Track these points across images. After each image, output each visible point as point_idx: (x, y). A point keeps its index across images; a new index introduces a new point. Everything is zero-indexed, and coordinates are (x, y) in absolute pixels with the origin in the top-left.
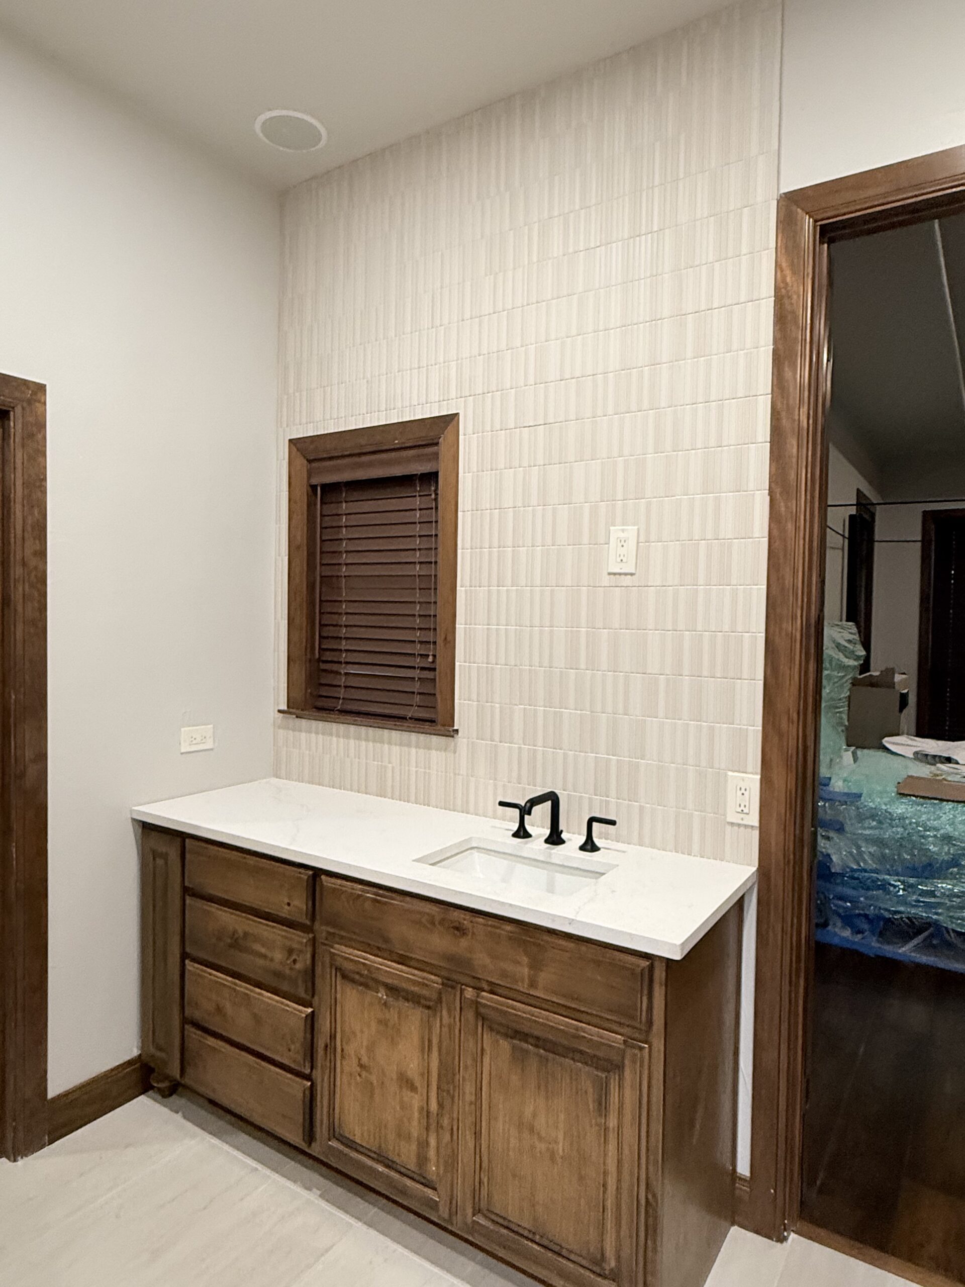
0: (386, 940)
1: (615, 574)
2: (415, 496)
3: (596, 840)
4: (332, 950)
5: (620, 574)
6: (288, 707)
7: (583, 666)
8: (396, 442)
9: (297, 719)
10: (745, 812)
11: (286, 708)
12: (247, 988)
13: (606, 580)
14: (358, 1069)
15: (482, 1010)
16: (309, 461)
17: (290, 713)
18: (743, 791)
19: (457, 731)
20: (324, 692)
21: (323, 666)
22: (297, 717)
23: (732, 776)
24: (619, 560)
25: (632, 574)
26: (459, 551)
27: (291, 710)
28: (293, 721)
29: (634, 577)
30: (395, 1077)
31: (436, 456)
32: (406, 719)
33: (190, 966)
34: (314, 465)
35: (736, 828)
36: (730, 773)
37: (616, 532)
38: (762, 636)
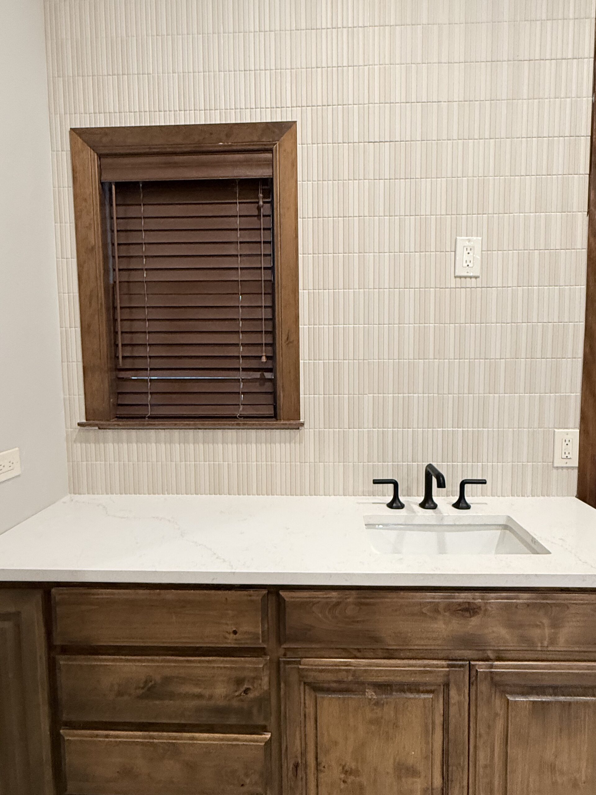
0: (376, 640)
1: (460, 277)
2: (236, 203)
3: (466, 498)
4: (300, 667)
5: (465, 277)
6: (87, 420)
7: (431, 356)
8: (221, 144)
9: (100, 431)
10: (569, 457)
11: (84, 421)
12: (170, 738)
13: (453, 283)
14: (343, 776)
15: (497, 678)
16: (100, 156)
17: (90, 425)
18: (567, 442)
19: (302, 424)
20: (128, 400)
21: (123, 375)
22: (99, 428)
23: (558, 432)
24: (465, 265)
25: (476, 277)
26: (300, 256)
27: (91, 422)
28: (93, 432)
29: (478, 279)
30: (391, 770)
31: (271, 163)
32: (236, 417)
33: (67, 734)
34: (105, 161)
35: (560, 470)
36: (556, 430)
37: (462, 240)
38: (582, 325)
